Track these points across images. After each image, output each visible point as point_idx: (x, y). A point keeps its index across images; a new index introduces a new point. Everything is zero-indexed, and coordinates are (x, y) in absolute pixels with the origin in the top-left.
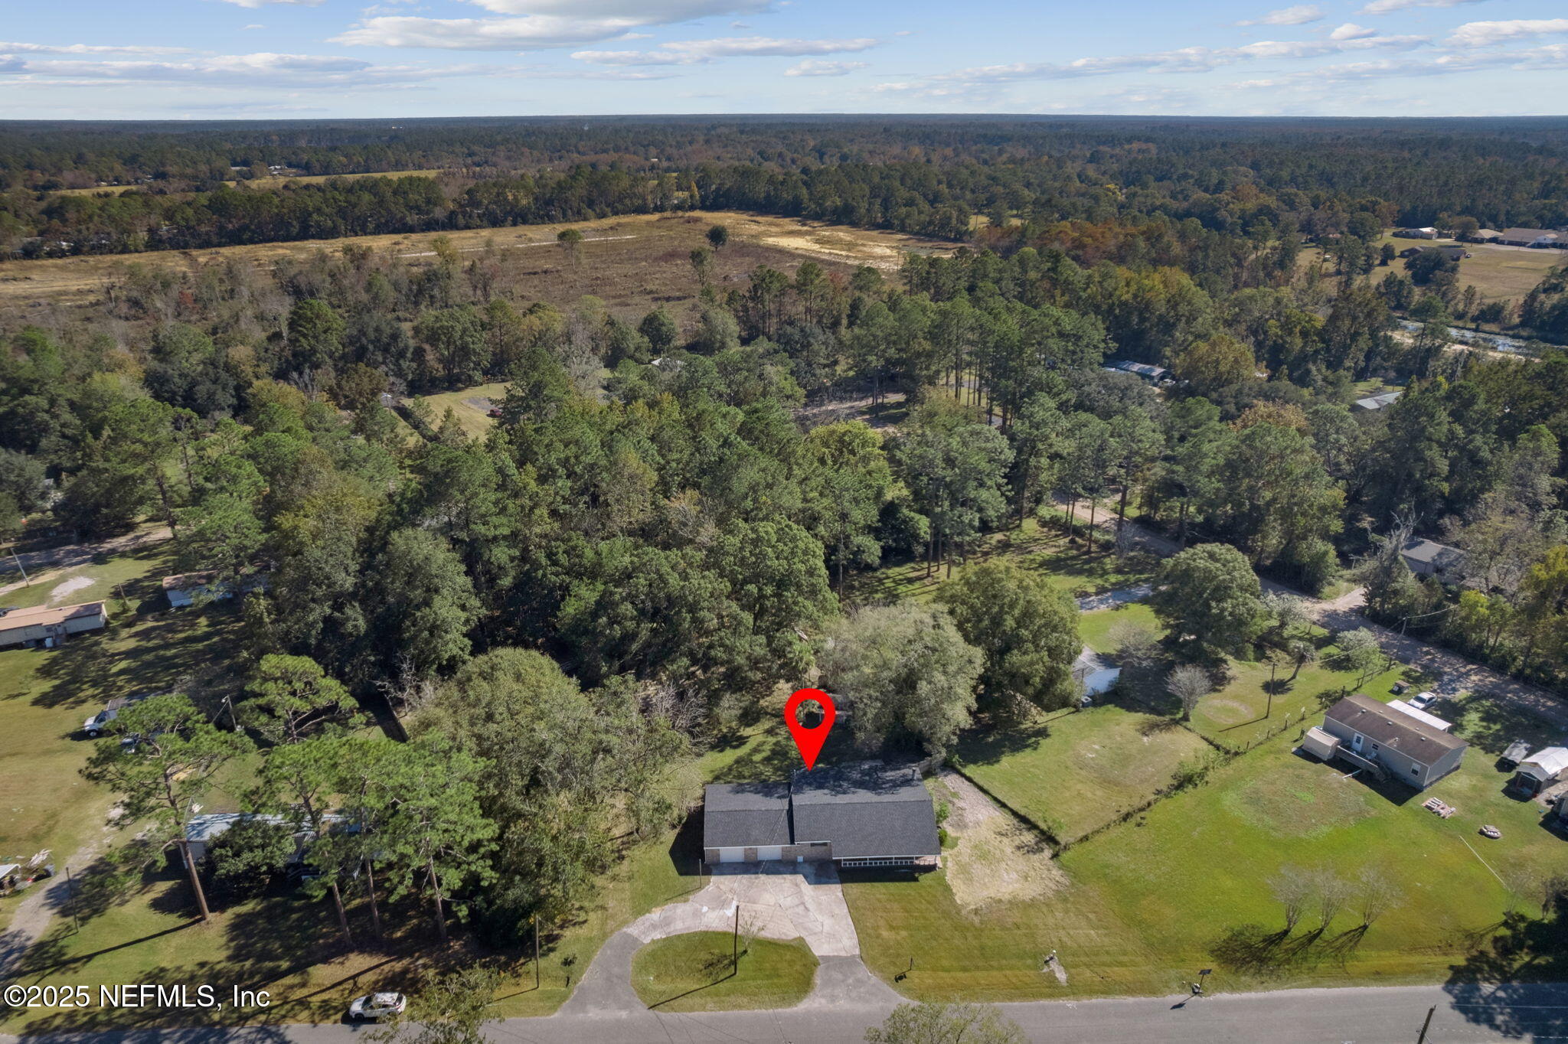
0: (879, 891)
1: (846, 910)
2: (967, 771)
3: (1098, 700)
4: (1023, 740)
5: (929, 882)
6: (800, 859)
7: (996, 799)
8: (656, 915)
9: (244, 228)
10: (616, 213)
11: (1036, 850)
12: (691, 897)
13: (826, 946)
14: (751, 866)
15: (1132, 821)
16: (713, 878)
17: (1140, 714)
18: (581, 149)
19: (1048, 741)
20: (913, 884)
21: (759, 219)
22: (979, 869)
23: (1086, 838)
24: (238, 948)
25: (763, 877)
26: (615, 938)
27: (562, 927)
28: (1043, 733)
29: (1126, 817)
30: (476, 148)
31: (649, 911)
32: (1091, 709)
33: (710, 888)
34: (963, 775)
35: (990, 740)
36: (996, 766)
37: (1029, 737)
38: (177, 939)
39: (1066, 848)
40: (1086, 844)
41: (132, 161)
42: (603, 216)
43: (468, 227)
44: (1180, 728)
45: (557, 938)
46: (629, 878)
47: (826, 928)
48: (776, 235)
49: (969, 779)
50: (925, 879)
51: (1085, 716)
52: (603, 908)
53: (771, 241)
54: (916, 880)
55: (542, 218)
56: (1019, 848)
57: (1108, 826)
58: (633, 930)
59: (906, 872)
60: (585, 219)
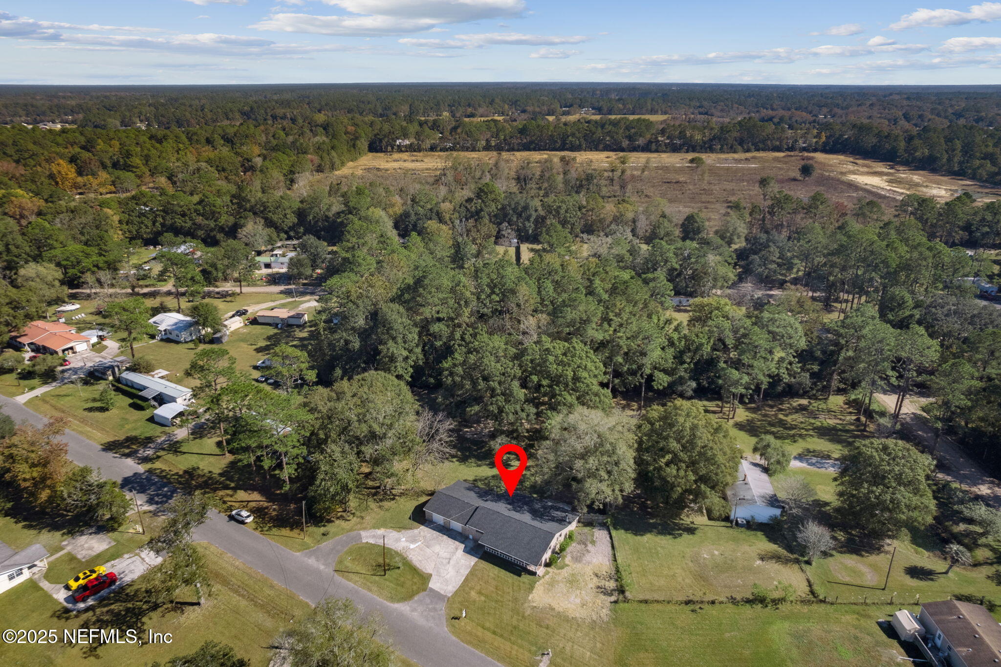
0: (494, 571)
1: (467, 572)
2: (614, 533)
3: (751, 525)
4: (674, 529)
5: (526, 580)
6: (471, 537)
7: (614, 555)
8: (381, 532)
9: (531, 142)
10: (758, 150)
11: (607, 593)
12: (403, 531)
13: (438, 585)
14: (445, 530)
15: (692, 607)
16: (422, 527)
17: (776, 546)
18: (775, 107)
19: (691, 536)
20: (516, 577)
21: (860, 162)
22: (562, 587)
23: (646, 602)
24: (225, 472)
25: (445, 537)
26: (355, 533)
27: (338, 518)
28: (691, 530)
29: (687, 603)
30: (705, 103)
31: (379, 529)
32: (743, 529)
33: (416, 531)
34: (610, 534)
35: (651, 521)
36: (639, 537)
37: (680, 529)
38: (212, 459)
39: (626, 600)
40: (643, 606)
41: (514, 103)
42: (748, 151)
43: (657, 151)
44: (796, 566)
45: (333, 521)
46: (387, 510)
47: (448, 576)
48: (863, 174)
49: (611, 537)
50: (525, 578)
51: (734, 532)
52: (362, 518)
53: (852, 177)
54: (520, 575)
55: (706, 149)
56: (598, 587)
57: (669, 602)
58: (363, 534)
59: (517, 569)
60: (735, 152)
